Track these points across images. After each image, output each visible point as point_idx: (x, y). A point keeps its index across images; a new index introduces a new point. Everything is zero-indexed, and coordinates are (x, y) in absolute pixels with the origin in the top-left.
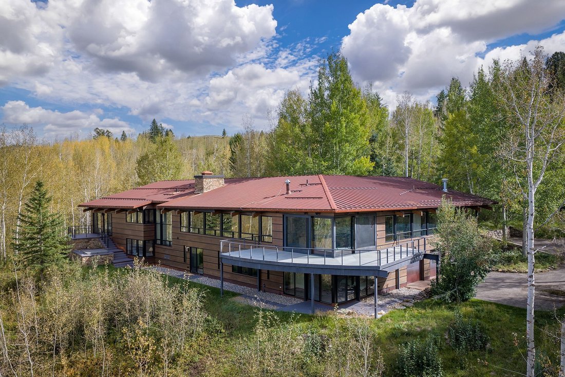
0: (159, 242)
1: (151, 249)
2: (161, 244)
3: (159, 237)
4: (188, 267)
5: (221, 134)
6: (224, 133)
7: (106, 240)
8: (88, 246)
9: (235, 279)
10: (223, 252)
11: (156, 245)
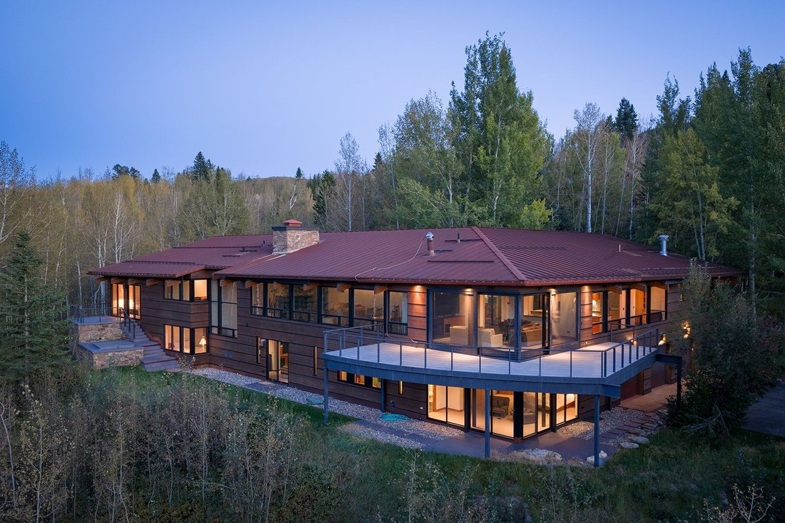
0: (215, 331)
1: (203, 342)
2: (219, 334)
3: (215, 322)
4: (263, 372)
5: (294, 175)
6: (299, 173)
7: (132, 328)
8: (102, 336)
9: (342, 392)
10: (329, 350)
11: (212, 336)
